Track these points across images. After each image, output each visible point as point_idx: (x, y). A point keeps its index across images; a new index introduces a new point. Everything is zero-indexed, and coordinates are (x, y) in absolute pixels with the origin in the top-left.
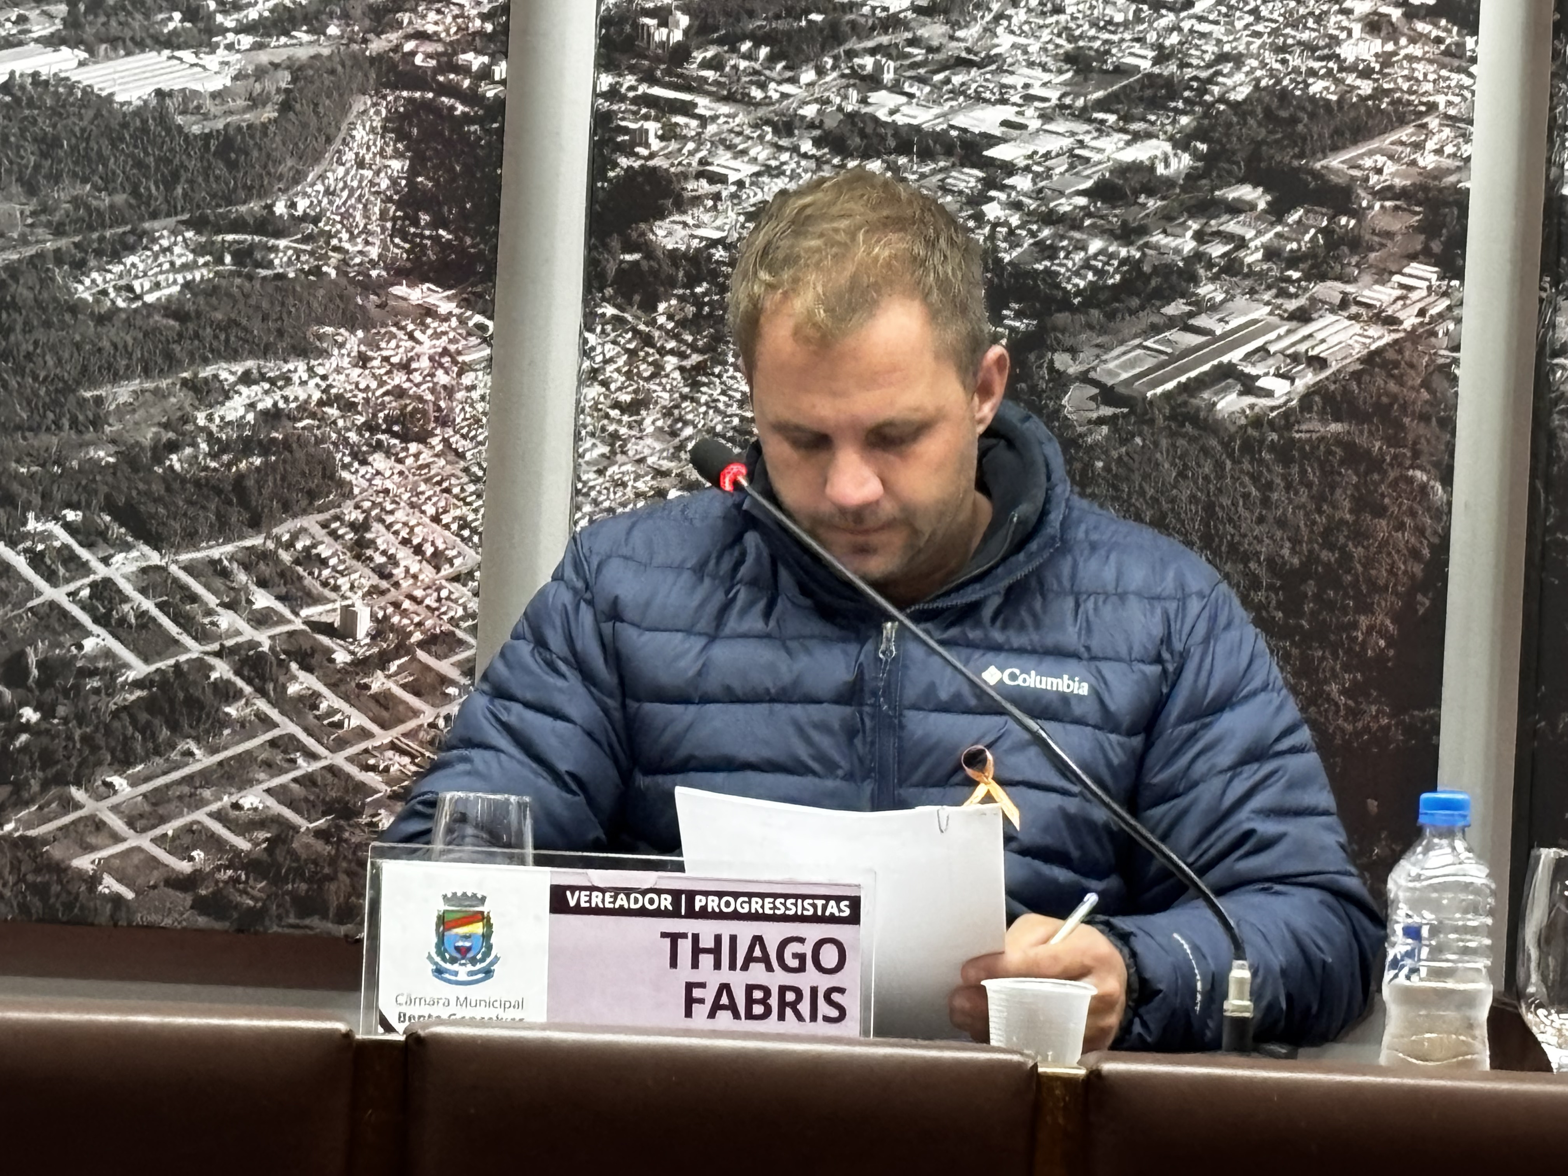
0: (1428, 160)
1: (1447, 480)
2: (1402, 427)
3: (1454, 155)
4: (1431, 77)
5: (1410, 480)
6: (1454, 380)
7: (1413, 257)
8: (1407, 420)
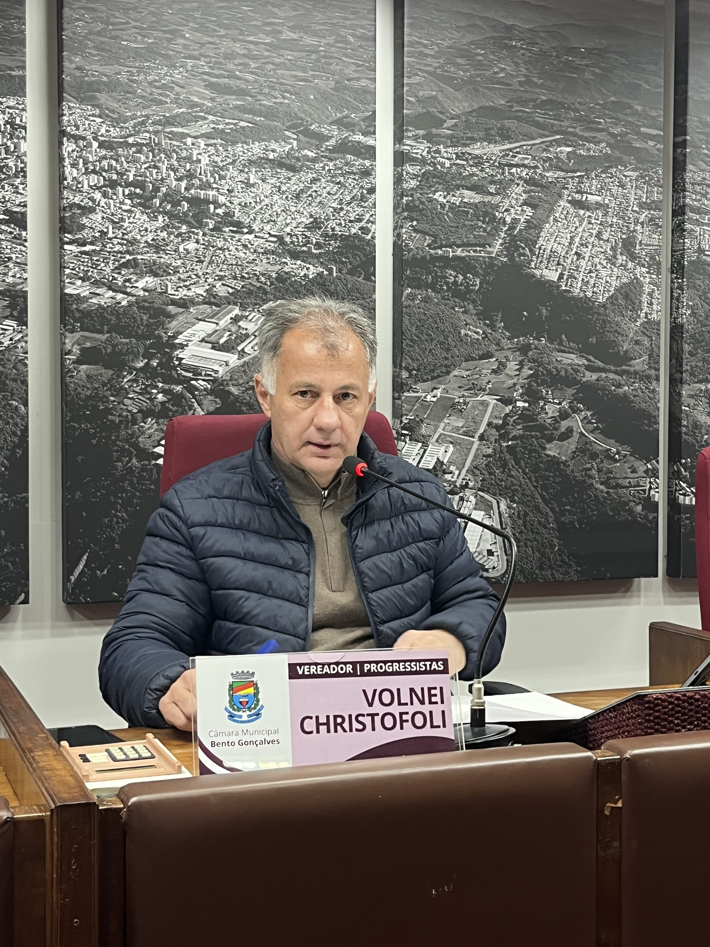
0: (10, 280)
1: (26, 405)
2: (7, 385)
3: (20, 278)
4: (9, 247)
5: (11, 405)
6: (26, 365)
7: (6, 318)
8: (7, 382)
